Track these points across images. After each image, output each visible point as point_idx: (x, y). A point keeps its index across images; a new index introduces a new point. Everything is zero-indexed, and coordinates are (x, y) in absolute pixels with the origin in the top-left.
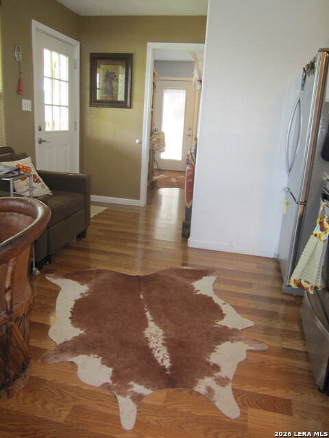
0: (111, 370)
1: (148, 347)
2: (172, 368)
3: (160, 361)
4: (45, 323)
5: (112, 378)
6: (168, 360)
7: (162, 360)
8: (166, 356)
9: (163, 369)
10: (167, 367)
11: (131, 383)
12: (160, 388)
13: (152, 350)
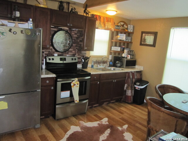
1: (109, 135)
2: (109, 128)
3: (110, 131)
6: (107, 130)
9: (111, 129)
11: (121, 130)
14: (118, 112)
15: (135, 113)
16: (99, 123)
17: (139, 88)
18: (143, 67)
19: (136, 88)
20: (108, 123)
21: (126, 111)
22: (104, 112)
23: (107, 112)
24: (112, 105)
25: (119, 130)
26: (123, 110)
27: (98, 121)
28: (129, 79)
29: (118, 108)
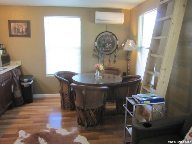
0: (57, 133)
1: (47, 142)
2: (38, 138)
3: (42, 139)
4: (90, 141)
5: (56, 131)
6: (39, 140)
7: (41, 139)
8: (40, 141)
9: (41, 137)
10: (40, 138)
11: (50, 131)
12: (41, 132)
13: (46, 142)
14: (22, 119)
15: (39, 111)
16: (21, 140)
17: (28, 85)
18: (20, 61)
19: (25, 86)
20: (30, 134)
21: (29, 114)
22: (9, 127)
23: (11, 125)
24: (7, 116)
25: (48, 132)
26: (25, 114)
27: (17, 139)
28: (14, 78)
29: (17, 115)
